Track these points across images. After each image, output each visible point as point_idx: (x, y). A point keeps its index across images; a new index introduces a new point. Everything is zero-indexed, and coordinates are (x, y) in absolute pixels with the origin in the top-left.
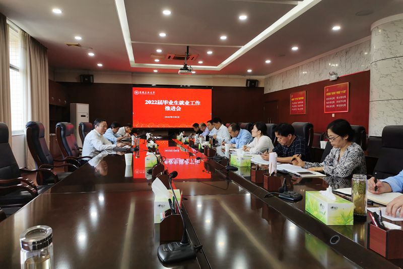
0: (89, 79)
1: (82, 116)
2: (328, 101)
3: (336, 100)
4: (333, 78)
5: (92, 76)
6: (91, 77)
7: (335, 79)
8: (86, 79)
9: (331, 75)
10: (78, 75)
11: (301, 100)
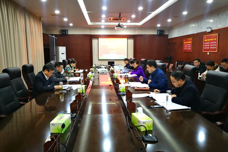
1: (62, 54)
2: (205, 45)
3: (210, 44)
4: (209, 30)
6: (67, 31)
7: (210, 31)
9: (208, 28)
10: (59, 30)
11: (189, 43)
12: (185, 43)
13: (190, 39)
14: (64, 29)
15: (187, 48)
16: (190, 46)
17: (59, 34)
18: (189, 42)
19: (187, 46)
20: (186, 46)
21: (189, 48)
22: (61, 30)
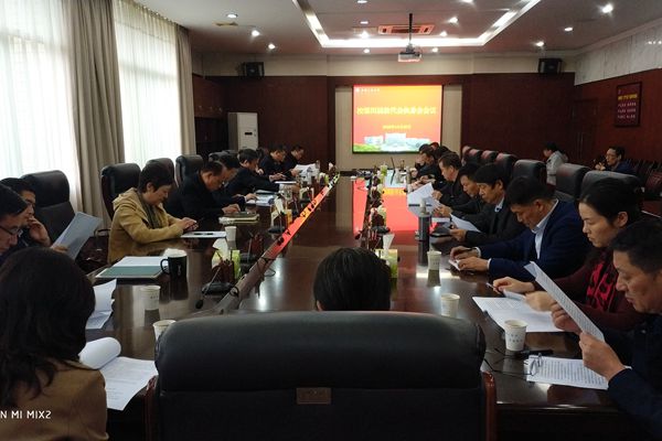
0: (257, 71)
1: (246, 134)
5: (262, 64)
6: (260, 67)
8: (252, 71)
10: (239, 64)
11: (633, 100)
12: (620, 98)
14: (252, 60)
15: (626, 114)
16: (633, 107)
17: (235, 74)
18: (632, 96)
20: (623, 108)
21: (630, 114)
22: (243, 65)
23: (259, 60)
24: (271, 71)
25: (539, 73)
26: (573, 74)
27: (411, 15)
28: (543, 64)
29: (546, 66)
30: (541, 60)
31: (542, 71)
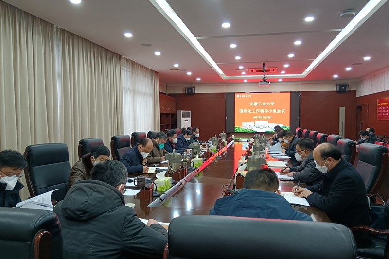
0: (192, 91)
1: (185, 120)
5: (194, 88)
6: (193, 89)
8: (190, 91)
10: (183, 88)
11: (386, 106)
12: (379, 104)
13: (386, 98)
14: (190, 86)
15: (383, 113)
16: (386, 109)
17: (182, 93)
18: (385, 104)
19: (383, 110)
20: (381, 110)
21: (385, 113)
22: (185, 88)
23: (193, 86)
24: (198, 91)
25: (337, 91)
26: (355, 92)
27: (264, 64)
28: (338, 86)
29: (340, 88)
30: (337, 85)
31: (338, 90)
